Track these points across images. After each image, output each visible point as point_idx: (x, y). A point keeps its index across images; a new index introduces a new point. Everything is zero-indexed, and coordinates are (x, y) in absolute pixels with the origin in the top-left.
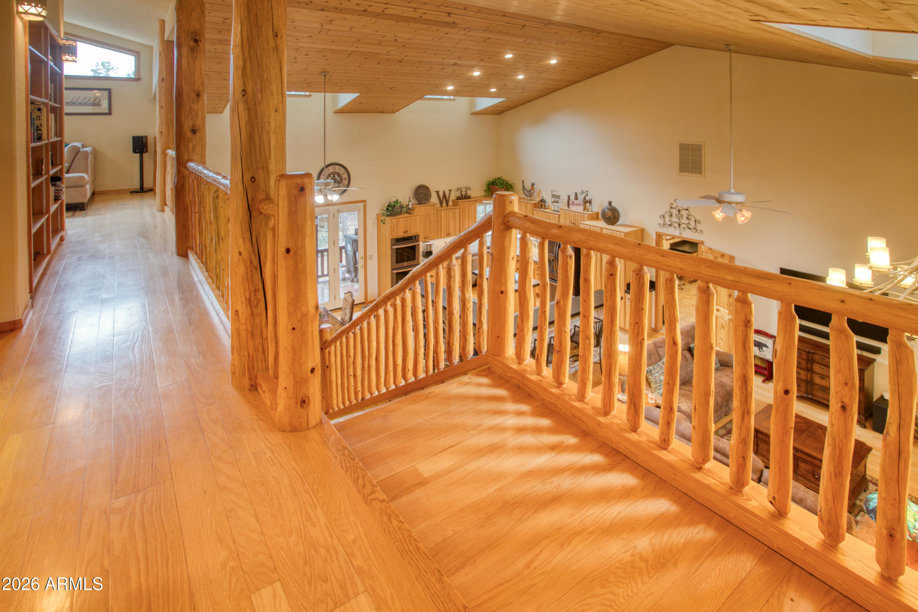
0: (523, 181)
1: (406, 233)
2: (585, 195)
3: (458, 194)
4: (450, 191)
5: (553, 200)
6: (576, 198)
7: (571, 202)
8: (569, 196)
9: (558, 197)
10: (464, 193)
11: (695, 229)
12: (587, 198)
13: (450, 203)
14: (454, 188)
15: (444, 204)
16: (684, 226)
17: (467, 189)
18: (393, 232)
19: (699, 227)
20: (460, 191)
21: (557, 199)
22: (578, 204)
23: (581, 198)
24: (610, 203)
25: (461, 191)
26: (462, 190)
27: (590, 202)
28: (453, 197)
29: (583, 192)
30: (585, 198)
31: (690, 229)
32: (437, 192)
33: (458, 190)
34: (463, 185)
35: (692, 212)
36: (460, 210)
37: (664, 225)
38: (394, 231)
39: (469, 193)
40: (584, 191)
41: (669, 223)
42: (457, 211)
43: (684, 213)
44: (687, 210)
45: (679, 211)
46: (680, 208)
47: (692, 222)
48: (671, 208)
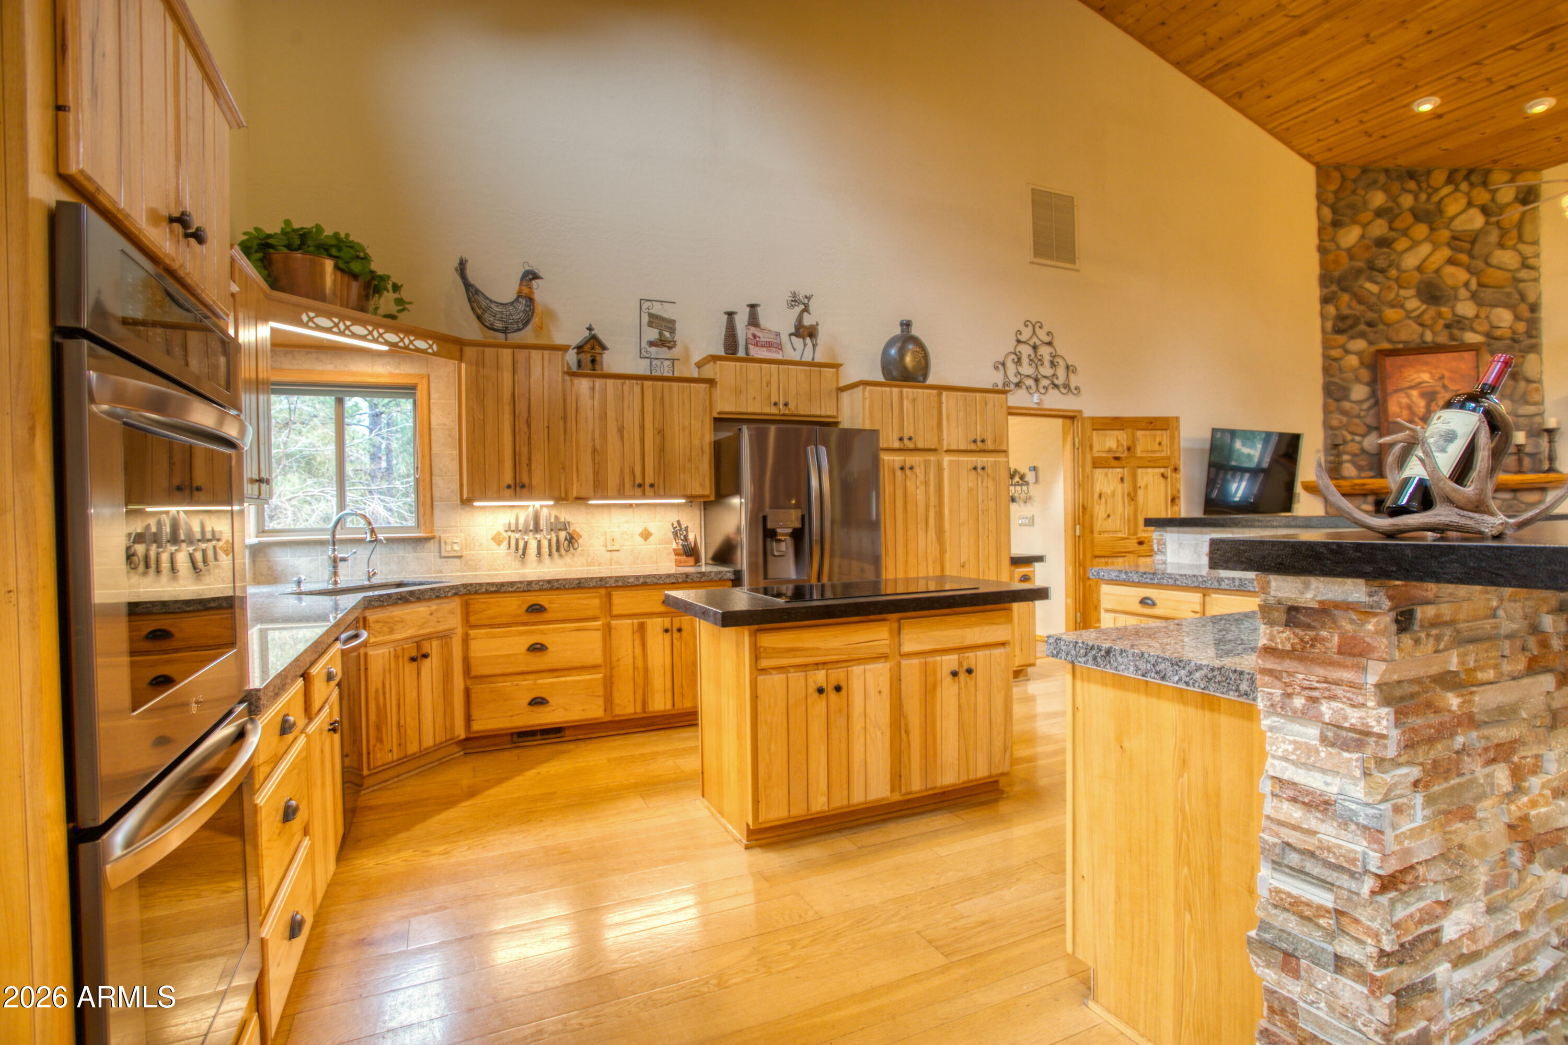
0: (462, 265)
6: (754, 324)
9: (678, 325)
11: (1068, 387)
19: (1074, 379)
22: (770, 344)
24: (906, 325)
35: (1060, 347)
41: (1016, 380)
43: (1045, 351)
44: (1049, 344)
45: (1035, 348)
46: (1038, 343)
47: (1061, 372)
48: (1019, 341)
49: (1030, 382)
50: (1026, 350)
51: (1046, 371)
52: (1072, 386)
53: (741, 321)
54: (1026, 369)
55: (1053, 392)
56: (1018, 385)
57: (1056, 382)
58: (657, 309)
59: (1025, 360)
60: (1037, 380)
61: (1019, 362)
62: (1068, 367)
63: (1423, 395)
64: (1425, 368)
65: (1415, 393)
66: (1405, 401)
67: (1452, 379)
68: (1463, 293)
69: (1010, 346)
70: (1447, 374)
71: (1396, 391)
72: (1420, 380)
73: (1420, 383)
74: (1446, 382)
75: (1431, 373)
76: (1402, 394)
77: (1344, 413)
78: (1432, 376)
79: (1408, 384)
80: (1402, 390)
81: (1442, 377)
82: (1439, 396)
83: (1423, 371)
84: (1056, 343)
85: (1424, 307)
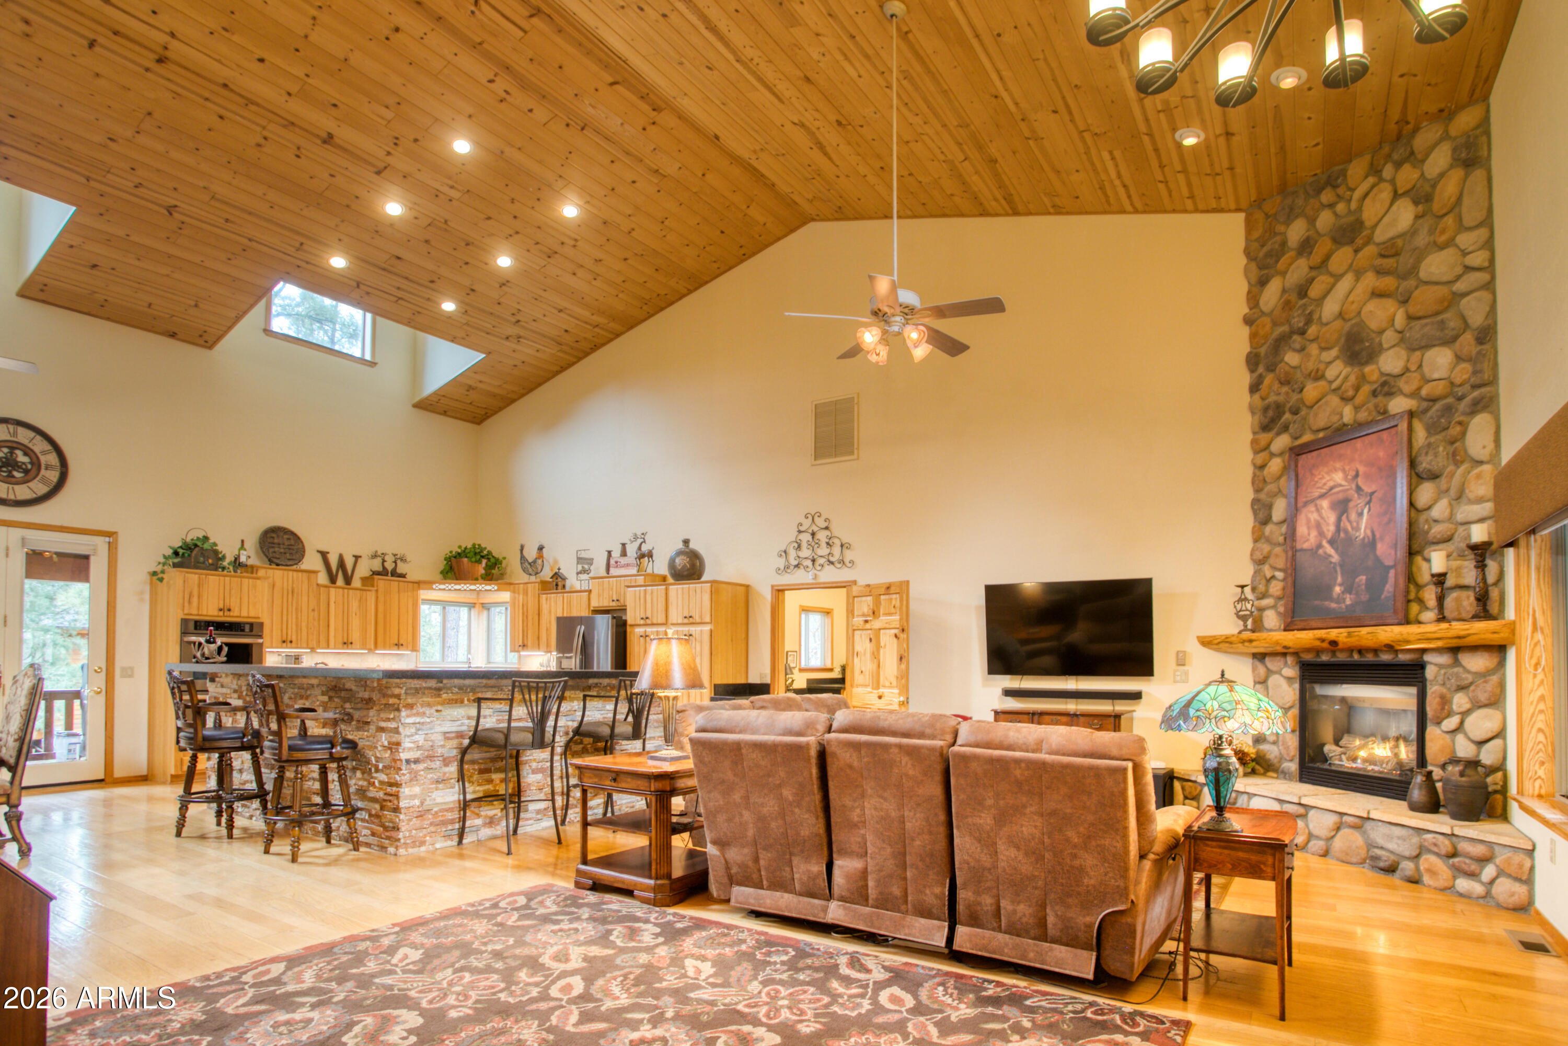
0: (522, 548)
1: (227, 613)
2: (640, 541)
3: (377, 565)
4: (357, 558)
5: (580, 567)
6: (624, 553)
7: (612, 562)
8: (609, 552)
9: (590, 561)
10: (389, 566)
11: (842, 562)
12: (645, 548)
13: (356, 582)
14: (365, 552)
15: (340, 581)
16: (822, 561)
17: (398, 559)
18: (186, 604)
19: (849, 555)
20: (379, 560)
21: (586, 567)
22: (628, 565)
23: (632, 550)
24: (686, 542)
25: (384, 561)
26: (387, 558)
27: (650, 555)
28: (363, 570)
29: (636, 538)
30: (640, 548)
31: (832, 563)
32: (324, 555)
33: (375, 556)
34: (390, 548)
35: (836, 530)
36: (377, 598)
37: (787, 567)
38: (190, 602)
39: (401, 568)
40: (639, 534)
41: (796, 563)
42: (371, 596)
43: (822, 536)
44: (827, 528)
45: (813, 534)
46: (815, 529)
47: (836, 550)
48: (800, 532)
49: (809, 563)
50: (805, 537)
51: (823, 551)
52: (847, 561)
53: (616, 554)
54: (805, 552)
55: (829, 569)
56: (797, 566)
57: (832, 559)
58: (583, 555)
59: (804, 545)
60: (814, 561)
61: (799, 547)
62: (842, 546)
63: (1333, 506)
64: (1338, 465)
65: (1325, 504)
66: (1314, 516)
67: (1368, 477)
68: (1389, 337)
69: (793, 534)
70: (1362, 469)
71: (1306, 504)
72: (1331, 484)
73: (1331, 488)
74: (1360, 481)
75: (1344, 471)
76: (1312, 508)
77: (1268, 540)
78: (1345, 478)
79: (1316, 494)
80: (1313, 501)
81: (1357, 475)
82: (1351, 504)
83: (1336, 470)
84: (832, 527)
85: (1348, 369)
